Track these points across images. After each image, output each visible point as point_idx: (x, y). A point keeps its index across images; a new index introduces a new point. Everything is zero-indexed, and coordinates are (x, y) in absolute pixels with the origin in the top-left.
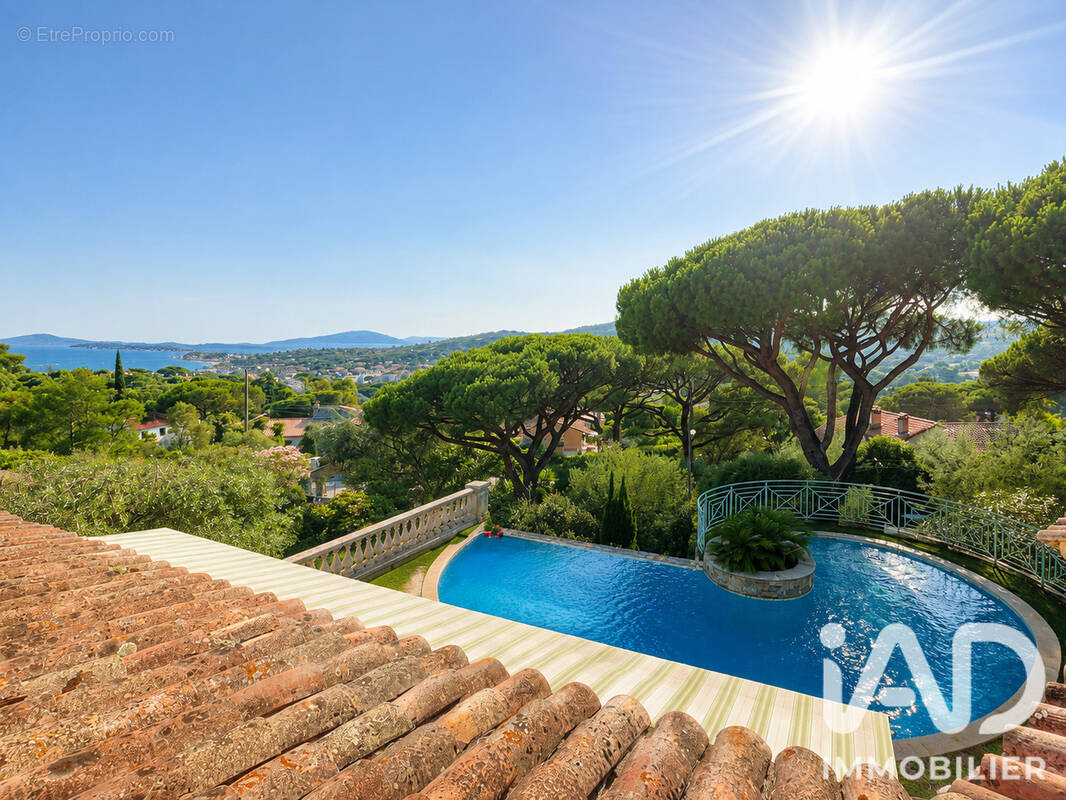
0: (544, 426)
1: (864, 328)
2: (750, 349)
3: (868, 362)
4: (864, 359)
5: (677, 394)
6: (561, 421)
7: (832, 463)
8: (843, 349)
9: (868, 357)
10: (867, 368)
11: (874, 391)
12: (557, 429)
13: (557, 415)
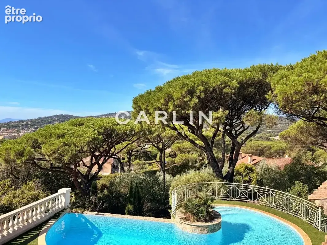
0: (94, 161)
1: (236, 119)
2: (190, 127)
3: (238, 133)
4: (236, 132)
5: (158, 145)
6: (103, 158)
7: (224, 175)
8: (228, 127)
9: (237, 130)
10: (237, 135)
11: (240, 145)
12: (100, 162)
13: (101, 156)
